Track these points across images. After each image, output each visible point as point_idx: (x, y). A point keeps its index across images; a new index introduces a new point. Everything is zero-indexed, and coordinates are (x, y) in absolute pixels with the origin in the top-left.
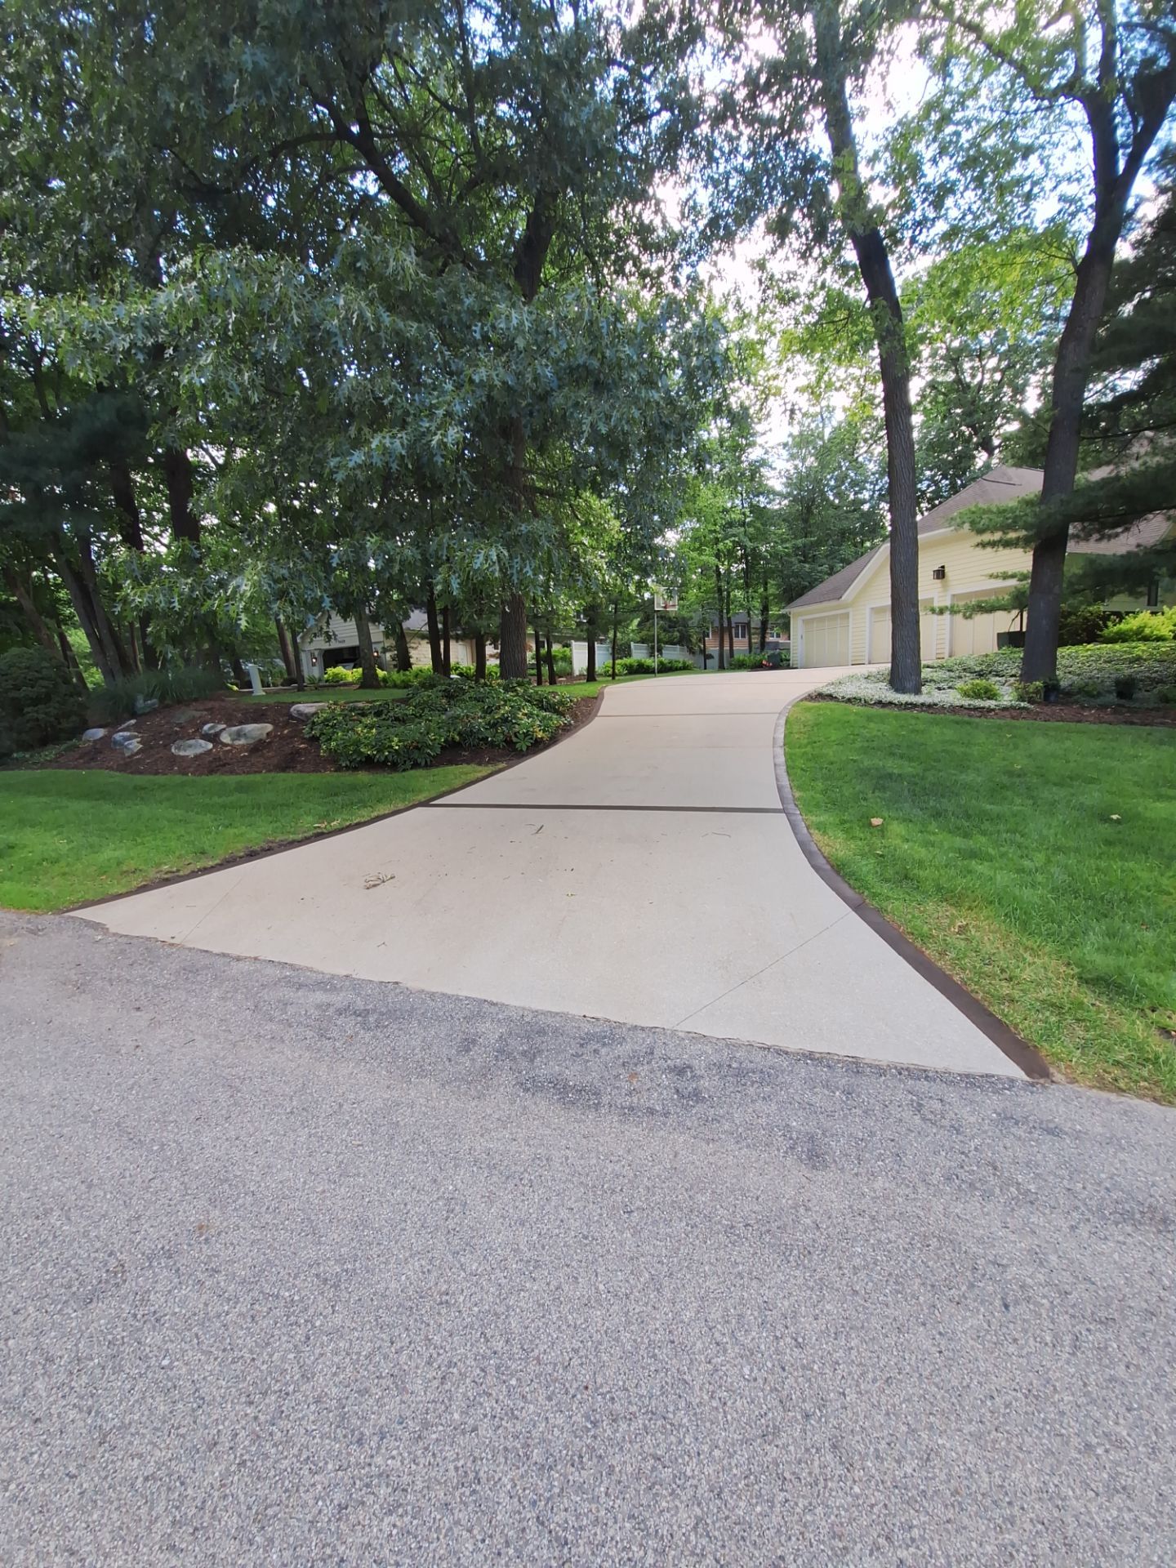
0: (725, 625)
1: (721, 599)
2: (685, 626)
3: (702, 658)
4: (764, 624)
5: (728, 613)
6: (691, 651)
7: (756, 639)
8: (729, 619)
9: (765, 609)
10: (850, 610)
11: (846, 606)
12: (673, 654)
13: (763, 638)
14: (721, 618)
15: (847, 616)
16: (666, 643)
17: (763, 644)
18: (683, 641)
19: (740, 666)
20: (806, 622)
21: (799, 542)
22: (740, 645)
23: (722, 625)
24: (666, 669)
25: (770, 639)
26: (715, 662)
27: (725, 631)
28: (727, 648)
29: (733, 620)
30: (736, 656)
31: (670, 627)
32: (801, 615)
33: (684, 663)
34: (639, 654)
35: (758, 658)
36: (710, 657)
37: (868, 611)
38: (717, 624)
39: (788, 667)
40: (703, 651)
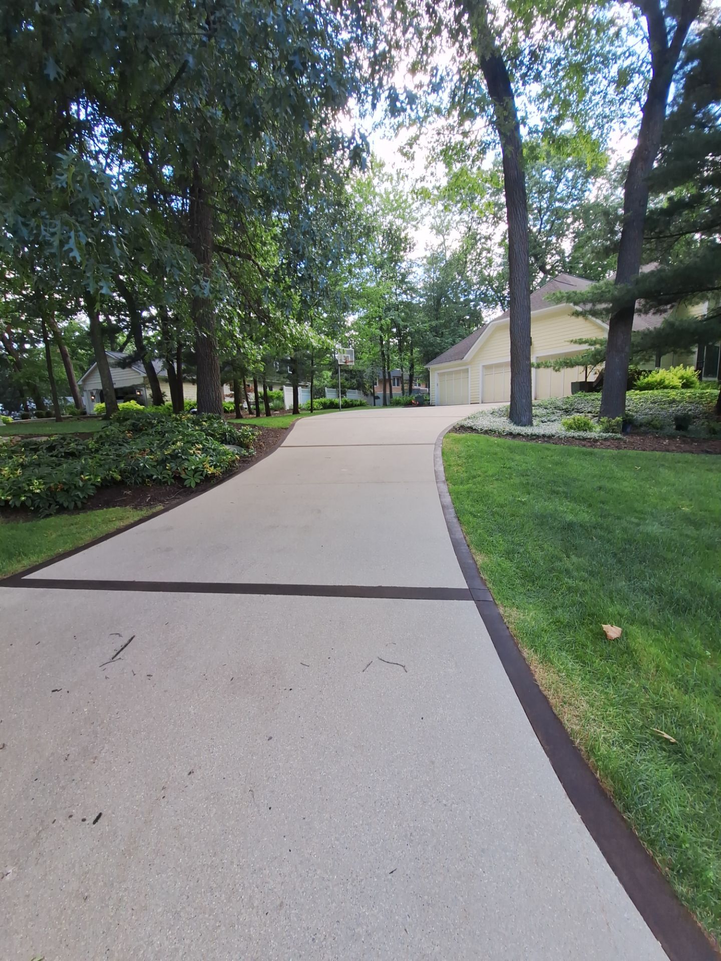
0: (387, 377)
1: (384, 360)
2: (362, 377)
3: (372, 398)
4: (411, 376)
5: (388, 369)
6: (366, 394)
7: (406, 387)
8: (389, 373)
9: (412, 367)
10: (469, 367)
11: (466, 364)
12: (353, 396)
13: (411, 386)
14: (384, 372)
15: (467, 371)
16: (349, 388)
17: (411, 390)
18: (360, 386)
19: (397, 404)
20: (441, 375)
21: (434, 323)
22: (397, 390)
23: (384, 377)
24: (348, 406)
25: (415, 387)
26: (380, 401)
27: (387, 381)
28: (388, 392)
29: (392, 375)
30: (394, 397)
31: (351, 378)
32: (436, 369)
33: (361, 402)
34: (331, 396)
35: (409, 398)
36: (378, 398)
37: (481, 368)
38: (381, 377)
39: (429, 405)
40: (373, 394)
